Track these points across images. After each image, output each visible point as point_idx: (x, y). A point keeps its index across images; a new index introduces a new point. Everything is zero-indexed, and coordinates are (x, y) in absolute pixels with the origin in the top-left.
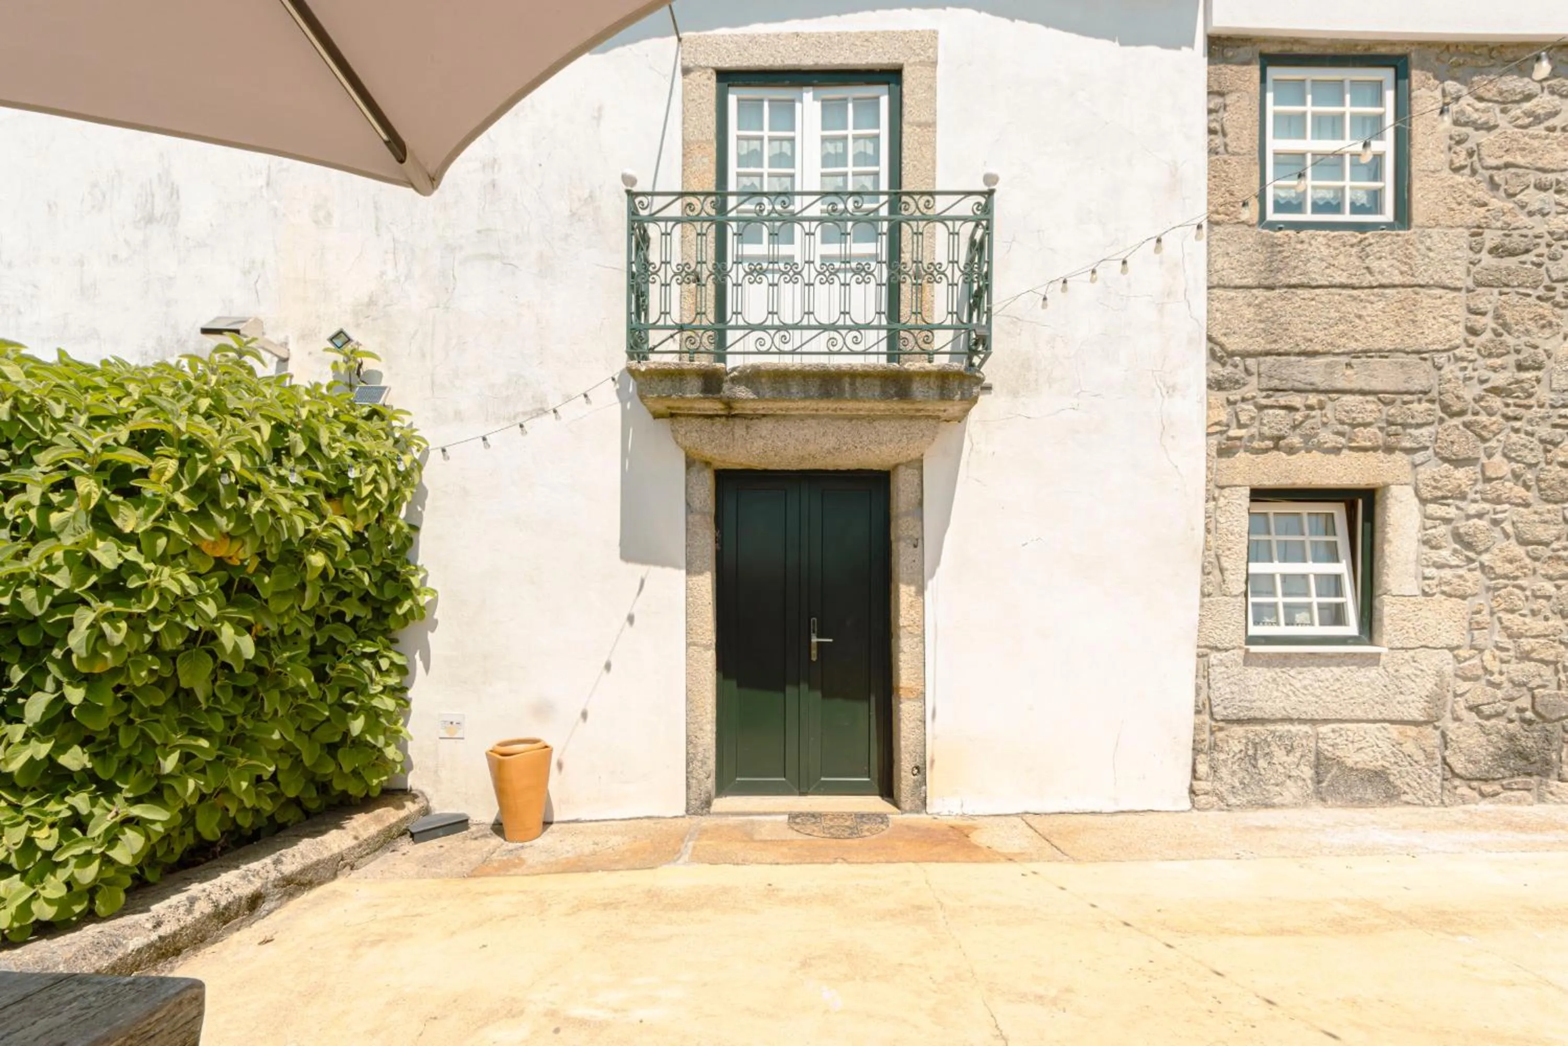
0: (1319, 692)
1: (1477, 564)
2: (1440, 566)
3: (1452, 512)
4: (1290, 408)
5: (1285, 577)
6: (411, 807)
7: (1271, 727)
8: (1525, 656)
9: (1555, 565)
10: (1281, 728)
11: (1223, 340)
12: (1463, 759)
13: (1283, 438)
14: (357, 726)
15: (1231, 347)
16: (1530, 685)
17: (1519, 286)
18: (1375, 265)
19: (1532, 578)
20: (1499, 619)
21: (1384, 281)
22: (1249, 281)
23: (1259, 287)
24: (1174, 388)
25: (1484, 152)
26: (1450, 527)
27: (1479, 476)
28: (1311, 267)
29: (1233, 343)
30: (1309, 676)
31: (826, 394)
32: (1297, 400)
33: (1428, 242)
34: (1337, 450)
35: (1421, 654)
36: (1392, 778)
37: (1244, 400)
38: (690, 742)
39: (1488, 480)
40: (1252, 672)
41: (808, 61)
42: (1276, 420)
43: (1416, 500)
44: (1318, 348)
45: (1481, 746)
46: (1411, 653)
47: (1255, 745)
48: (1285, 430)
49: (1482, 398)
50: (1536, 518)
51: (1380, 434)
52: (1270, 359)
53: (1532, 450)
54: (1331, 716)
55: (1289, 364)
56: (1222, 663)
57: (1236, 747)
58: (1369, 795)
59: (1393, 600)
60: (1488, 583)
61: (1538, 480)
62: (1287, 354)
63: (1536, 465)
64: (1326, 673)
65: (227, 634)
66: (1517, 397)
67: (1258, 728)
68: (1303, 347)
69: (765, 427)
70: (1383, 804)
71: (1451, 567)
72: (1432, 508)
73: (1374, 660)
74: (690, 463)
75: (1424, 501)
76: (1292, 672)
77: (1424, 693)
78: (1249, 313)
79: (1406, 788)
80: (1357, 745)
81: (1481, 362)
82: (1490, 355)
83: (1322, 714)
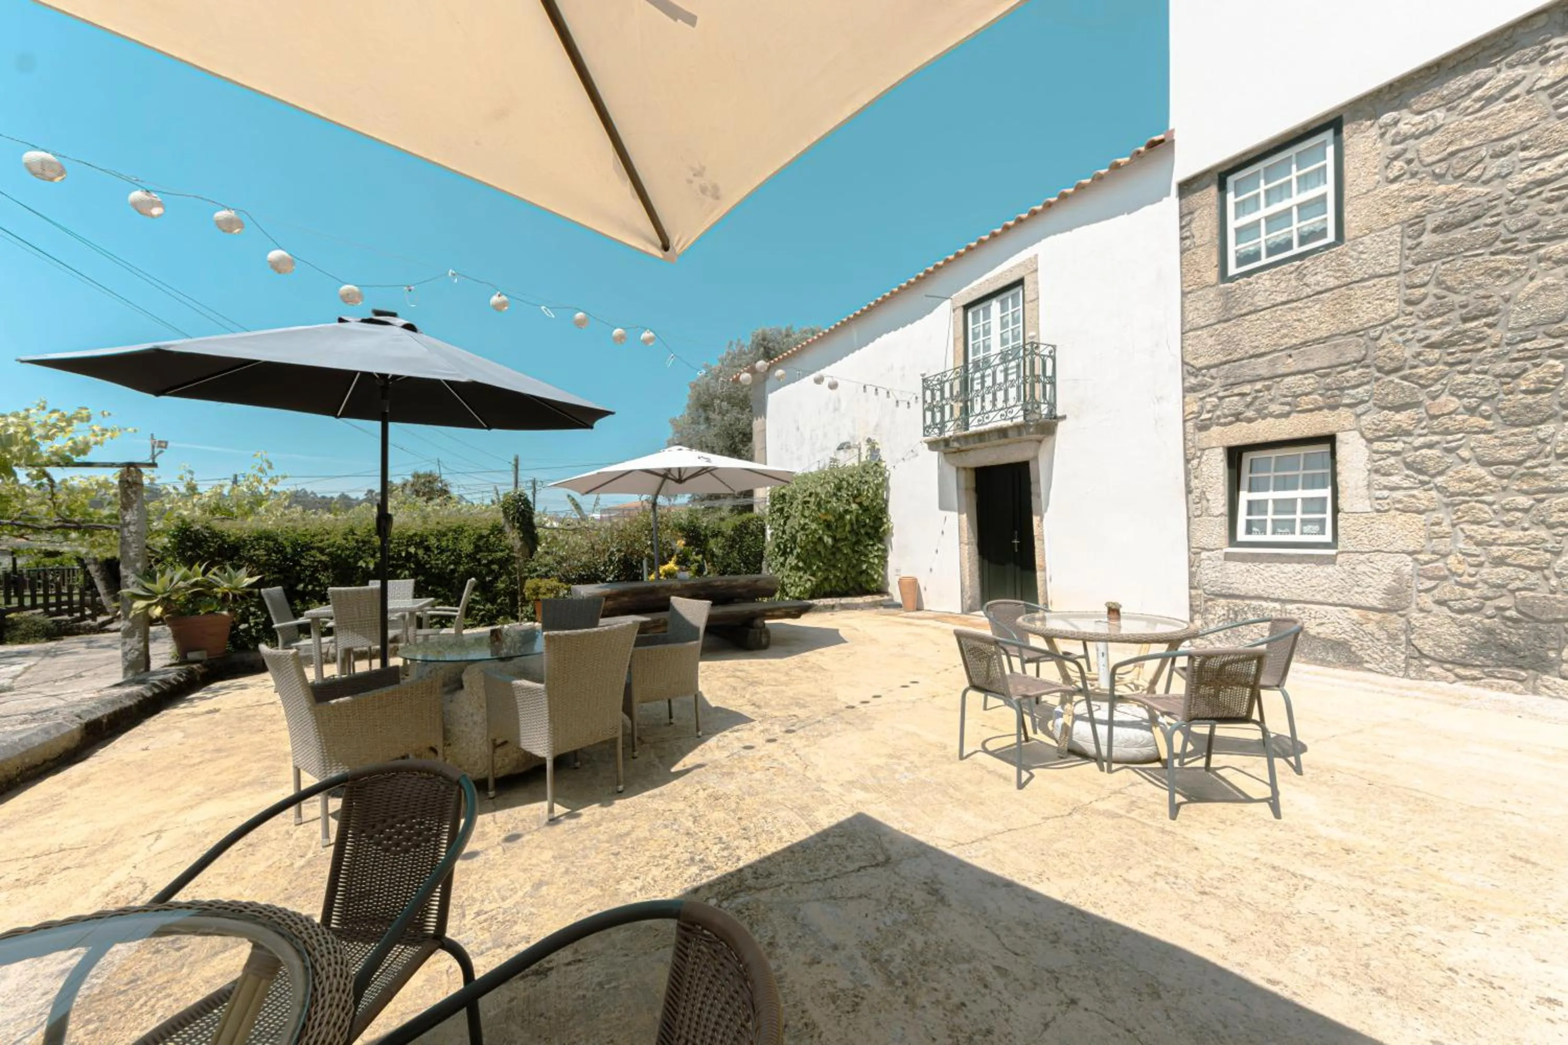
0: (1283, 581)
1: (1432, 485)
2: (1392, 489)
3: (1399, 446)
4: (1243, 395)
5: (1275, 501)
6: (886, 597)
7: (1248, 602)
8: (1500, 561)
9: (1531, 481)
10: (1255, 603)
11: (1192, 363)
12: (1431, 643)
13: (1240, 414)
14: (864, 567)
15: (1198, 365)
16: (1510, 587)
17: (1466, 250)
18: (1310, 280)
19: (1502, 494)
20: (1462, 530)
21: (1319, 289)
22: (1212, 321)
23: (1219, 322)
24: (1161, 398)
25: (1423, 154)
26: (1400, 458)
27: (1425, 415)
28: (1256, 299)
29: (1198, 363)
30: (1275, 569)
31: (981, 441)
32: (1246, 389)
33: (1361, 248)
34: (1287, 415)
35: (1377, 557)
36: (1353, 649)
37: (1210, 396)
38: (962, 583)
39: (1434, 417)
40: (1230, 565)
41: (991, 290)
42: (1233, 403)
43: (1363, 441)
44: (1263, 350)
45: (1453, 635)
46: (1367, 555)
47: (1236, 613)
48: (1241, 409)
49: (1419, 354)
50: (1497, 442)
51: (1320, 399)
52: (1227, 366)
53: (1484, 385)
54: (1295, 598)
55: (1242, 366)
56: (1209, 558)
57: (1220, 612)
58: (1330, 658)
59: (1346, 516)
60: (1446, 500)
61: (1498, 410)
62: (1242, 359)
63: (1493, 396)
64: (1289, 568)
65: (826, 538)
66: (1465, 344)
67: (1238, 601)
68: (1251, 353)
69: (971, 453)
70: (1344, 666)
71: (1405, 489)
72: (1376, 445)
73: (1332, 560)
74: (958, 469)
75: (1370, 441)
76: (1262, 566)
77: (1382, 587)
78: (1210, 341)
79: (1367, 658)
80: (1318, 621)
81: (1422, 324)
82: (1430, 317)
83: (1286, 596)
